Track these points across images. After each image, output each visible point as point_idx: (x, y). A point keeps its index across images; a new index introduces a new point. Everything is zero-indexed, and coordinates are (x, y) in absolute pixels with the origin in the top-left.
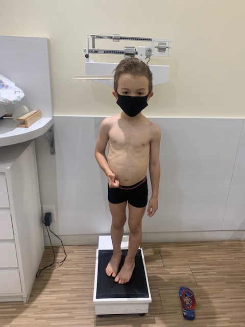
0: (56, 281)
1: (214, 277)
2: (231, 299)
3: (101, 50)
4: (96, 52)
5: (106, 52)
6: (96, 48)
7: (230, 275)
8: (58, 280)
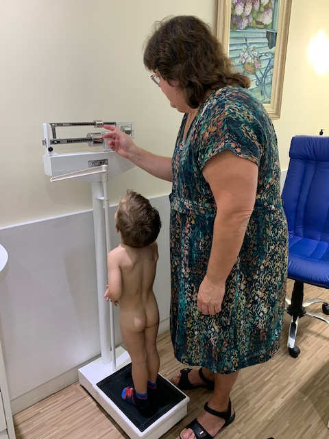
3: (64, 140)
4: (58, 142)
5: (69, 141)
6: (58, 138)
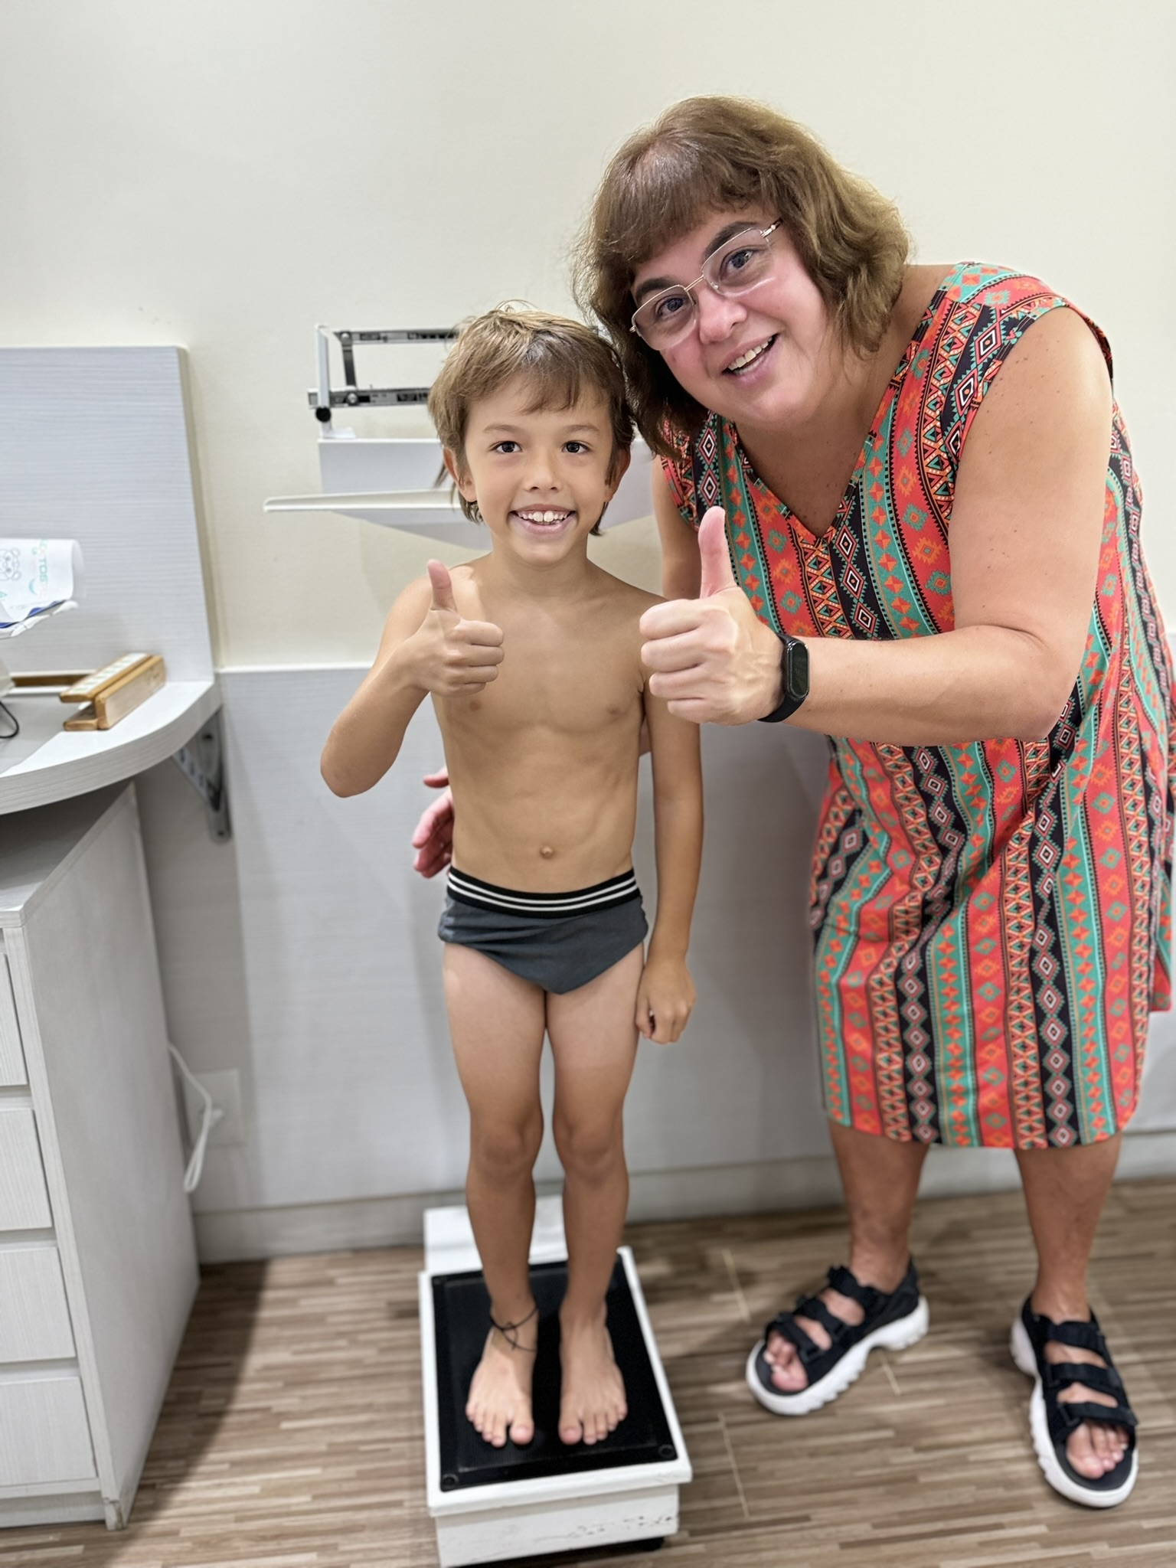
0: (256, 1416)
3: (385, 392)
4: (364, 399)
5: (407, 398)
8: (267, 1410)
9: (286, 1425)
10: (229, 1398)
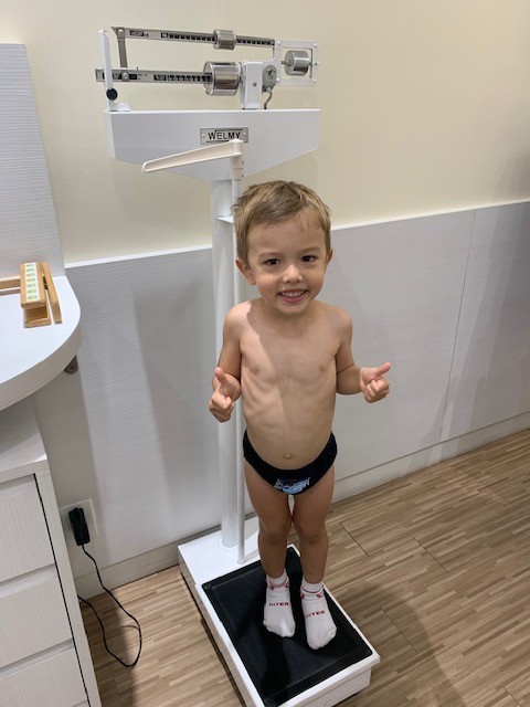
1: (467, 542)
2: (515, 576)
3: (146, 73)
4: (133, 77)
5: (159, 77)
7: (489, 529)
9: (171, 684)
10: (131, 678)
